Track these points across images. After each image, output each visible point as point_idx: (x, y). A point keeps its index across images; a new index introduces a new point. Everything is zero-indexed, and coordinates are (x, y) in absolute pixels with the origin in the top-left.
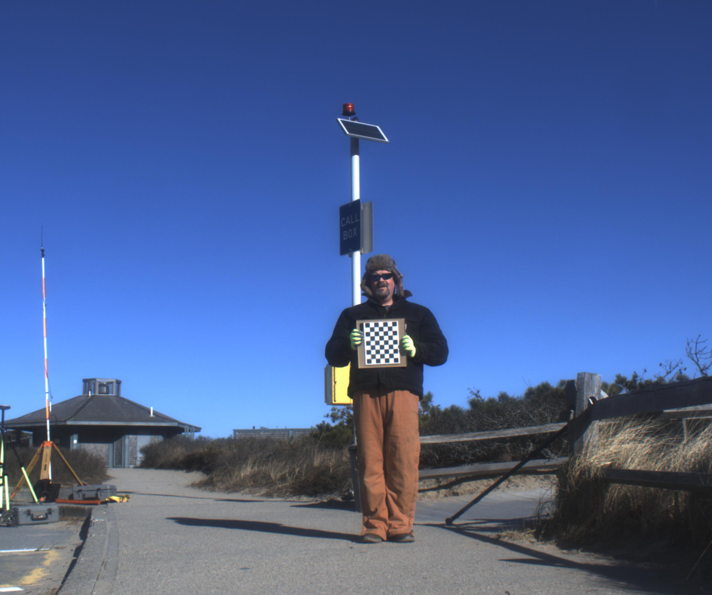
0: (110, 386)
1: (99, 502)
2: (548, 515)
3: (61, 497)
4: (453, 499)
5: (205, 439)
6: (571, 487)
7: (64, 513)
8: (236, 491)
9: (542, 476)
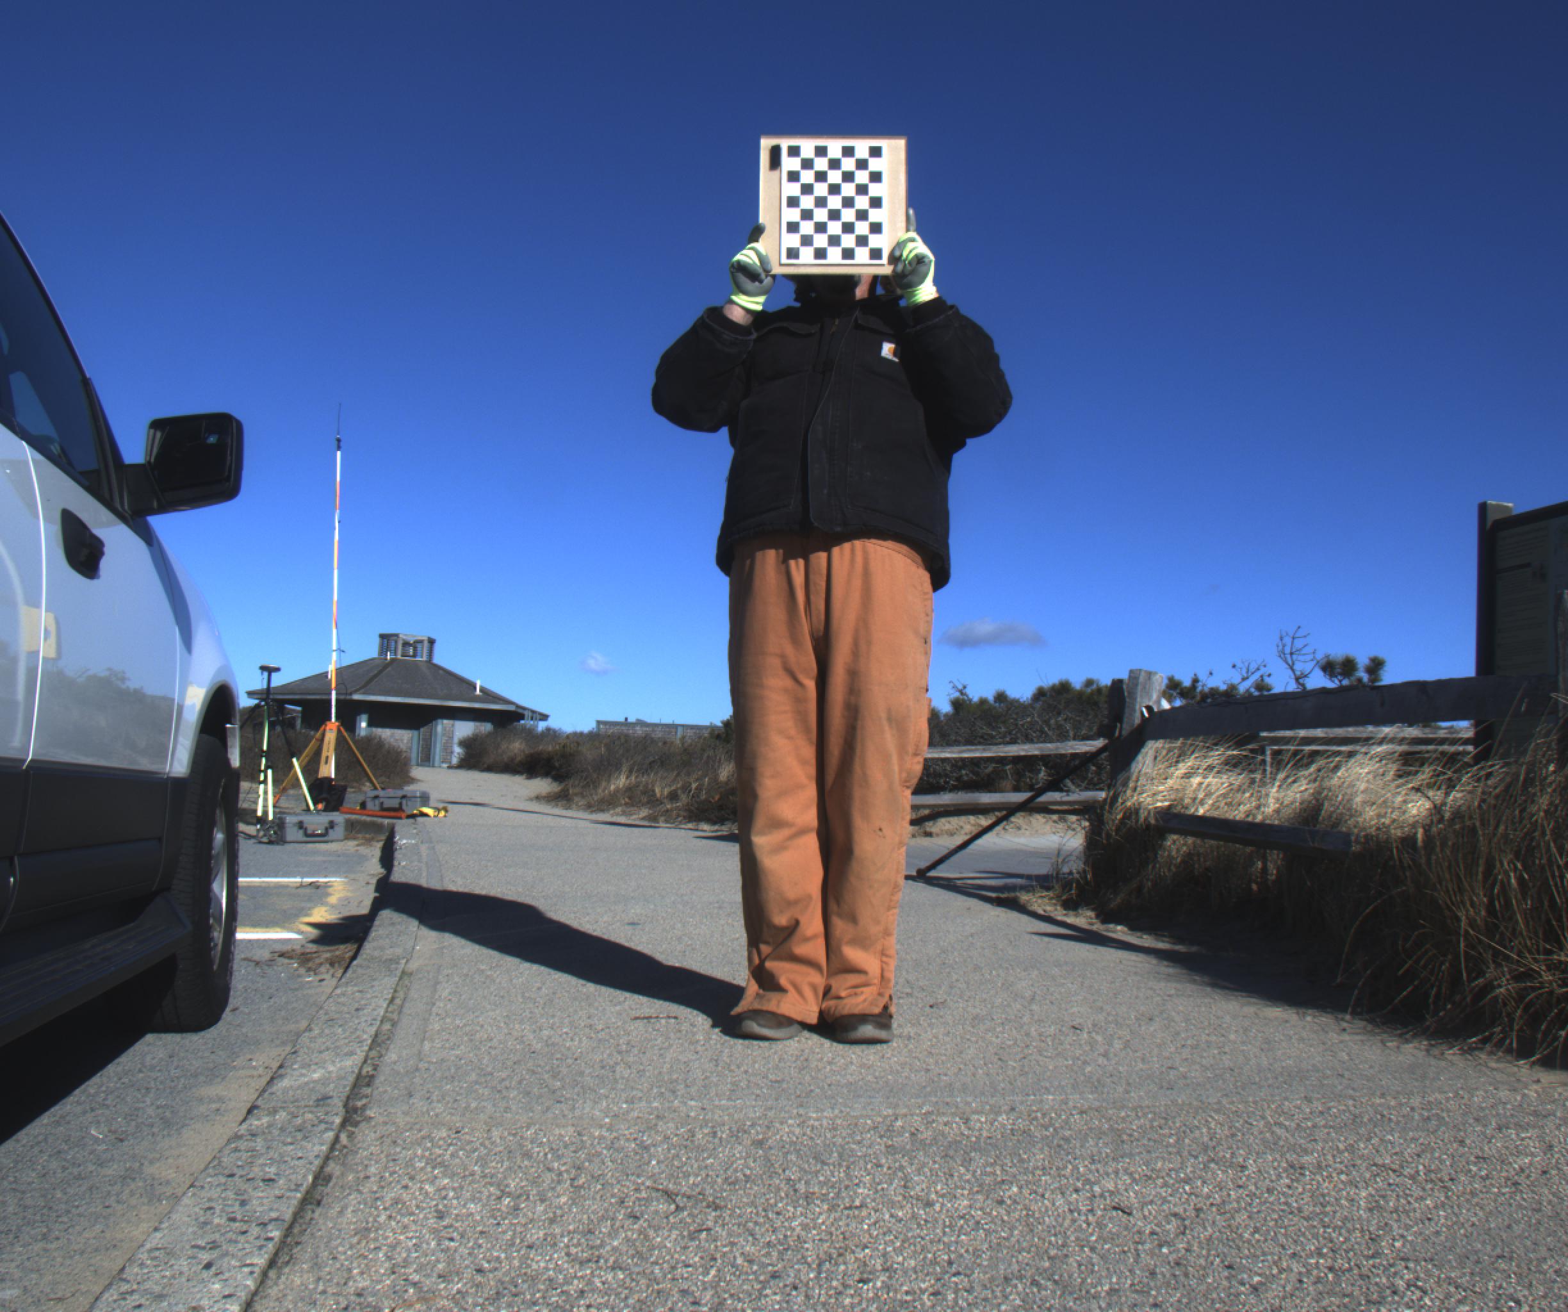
0: (419, 646)
1: (403, 815)
2: (1071, 873)
3: (347, 805)
4: (925, 842)
5: (555, 731)
6: (1108, 836)
7: (352, 829)
8: (602, 811)
9: (1055, 817)
